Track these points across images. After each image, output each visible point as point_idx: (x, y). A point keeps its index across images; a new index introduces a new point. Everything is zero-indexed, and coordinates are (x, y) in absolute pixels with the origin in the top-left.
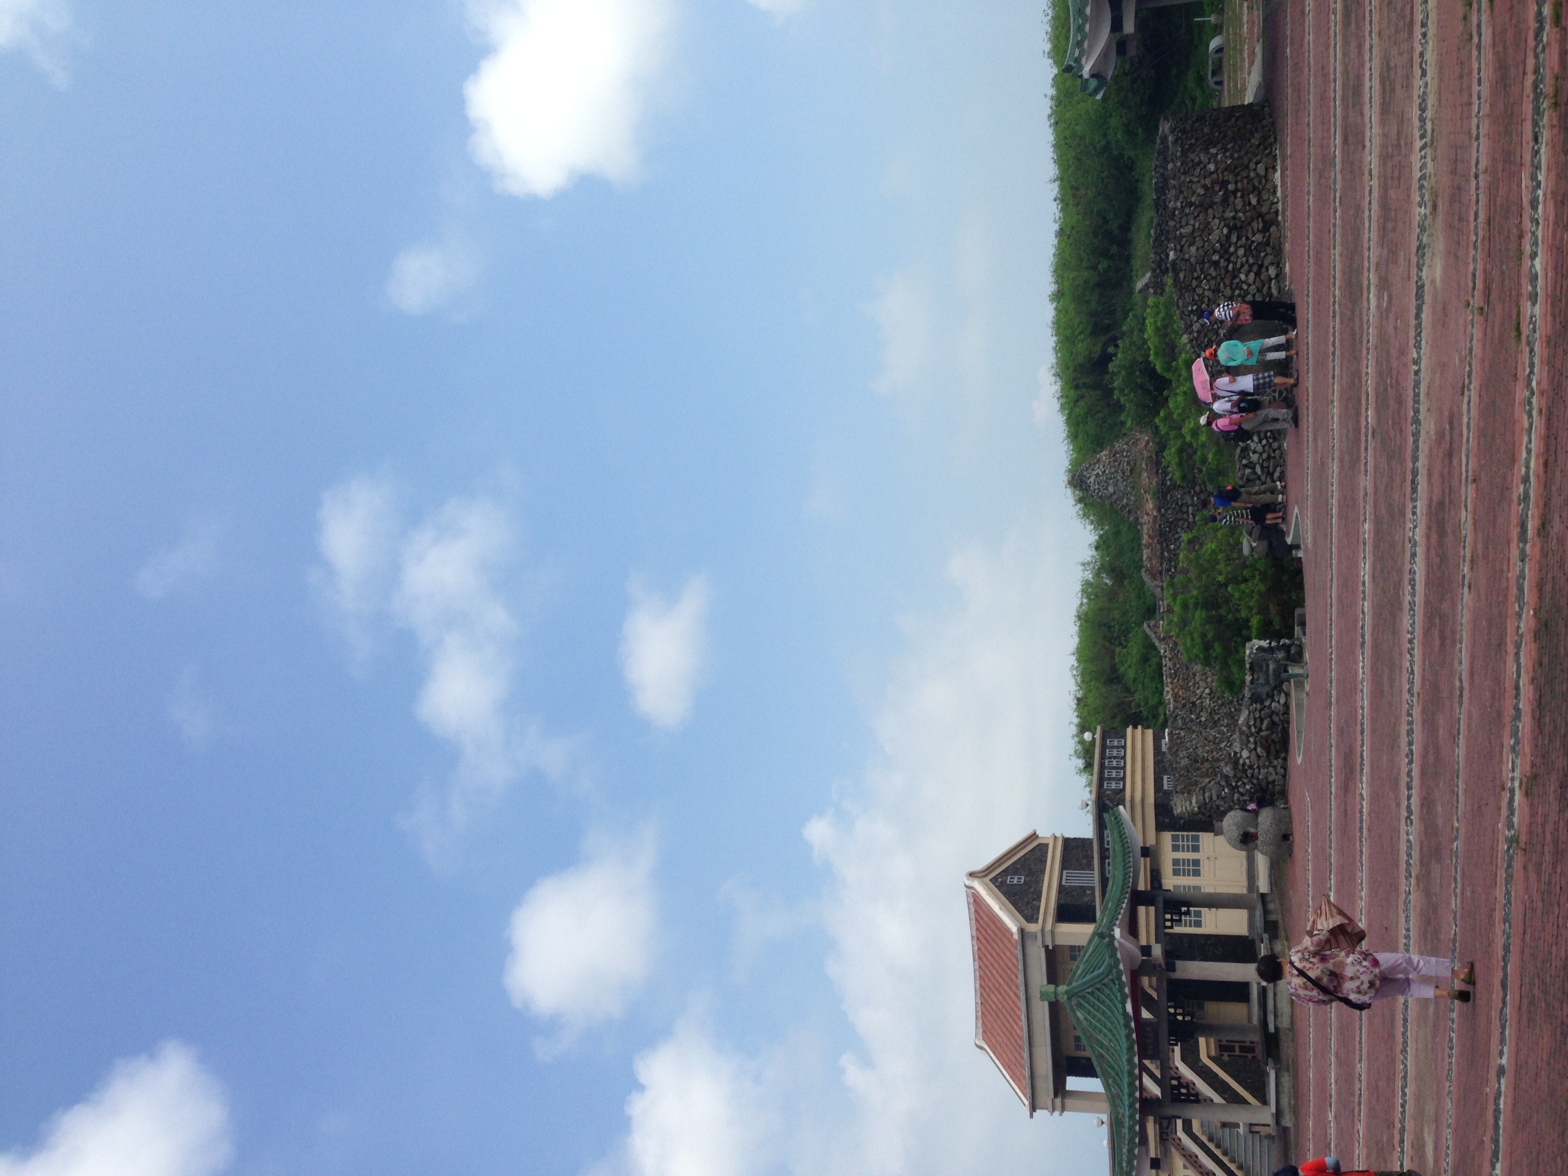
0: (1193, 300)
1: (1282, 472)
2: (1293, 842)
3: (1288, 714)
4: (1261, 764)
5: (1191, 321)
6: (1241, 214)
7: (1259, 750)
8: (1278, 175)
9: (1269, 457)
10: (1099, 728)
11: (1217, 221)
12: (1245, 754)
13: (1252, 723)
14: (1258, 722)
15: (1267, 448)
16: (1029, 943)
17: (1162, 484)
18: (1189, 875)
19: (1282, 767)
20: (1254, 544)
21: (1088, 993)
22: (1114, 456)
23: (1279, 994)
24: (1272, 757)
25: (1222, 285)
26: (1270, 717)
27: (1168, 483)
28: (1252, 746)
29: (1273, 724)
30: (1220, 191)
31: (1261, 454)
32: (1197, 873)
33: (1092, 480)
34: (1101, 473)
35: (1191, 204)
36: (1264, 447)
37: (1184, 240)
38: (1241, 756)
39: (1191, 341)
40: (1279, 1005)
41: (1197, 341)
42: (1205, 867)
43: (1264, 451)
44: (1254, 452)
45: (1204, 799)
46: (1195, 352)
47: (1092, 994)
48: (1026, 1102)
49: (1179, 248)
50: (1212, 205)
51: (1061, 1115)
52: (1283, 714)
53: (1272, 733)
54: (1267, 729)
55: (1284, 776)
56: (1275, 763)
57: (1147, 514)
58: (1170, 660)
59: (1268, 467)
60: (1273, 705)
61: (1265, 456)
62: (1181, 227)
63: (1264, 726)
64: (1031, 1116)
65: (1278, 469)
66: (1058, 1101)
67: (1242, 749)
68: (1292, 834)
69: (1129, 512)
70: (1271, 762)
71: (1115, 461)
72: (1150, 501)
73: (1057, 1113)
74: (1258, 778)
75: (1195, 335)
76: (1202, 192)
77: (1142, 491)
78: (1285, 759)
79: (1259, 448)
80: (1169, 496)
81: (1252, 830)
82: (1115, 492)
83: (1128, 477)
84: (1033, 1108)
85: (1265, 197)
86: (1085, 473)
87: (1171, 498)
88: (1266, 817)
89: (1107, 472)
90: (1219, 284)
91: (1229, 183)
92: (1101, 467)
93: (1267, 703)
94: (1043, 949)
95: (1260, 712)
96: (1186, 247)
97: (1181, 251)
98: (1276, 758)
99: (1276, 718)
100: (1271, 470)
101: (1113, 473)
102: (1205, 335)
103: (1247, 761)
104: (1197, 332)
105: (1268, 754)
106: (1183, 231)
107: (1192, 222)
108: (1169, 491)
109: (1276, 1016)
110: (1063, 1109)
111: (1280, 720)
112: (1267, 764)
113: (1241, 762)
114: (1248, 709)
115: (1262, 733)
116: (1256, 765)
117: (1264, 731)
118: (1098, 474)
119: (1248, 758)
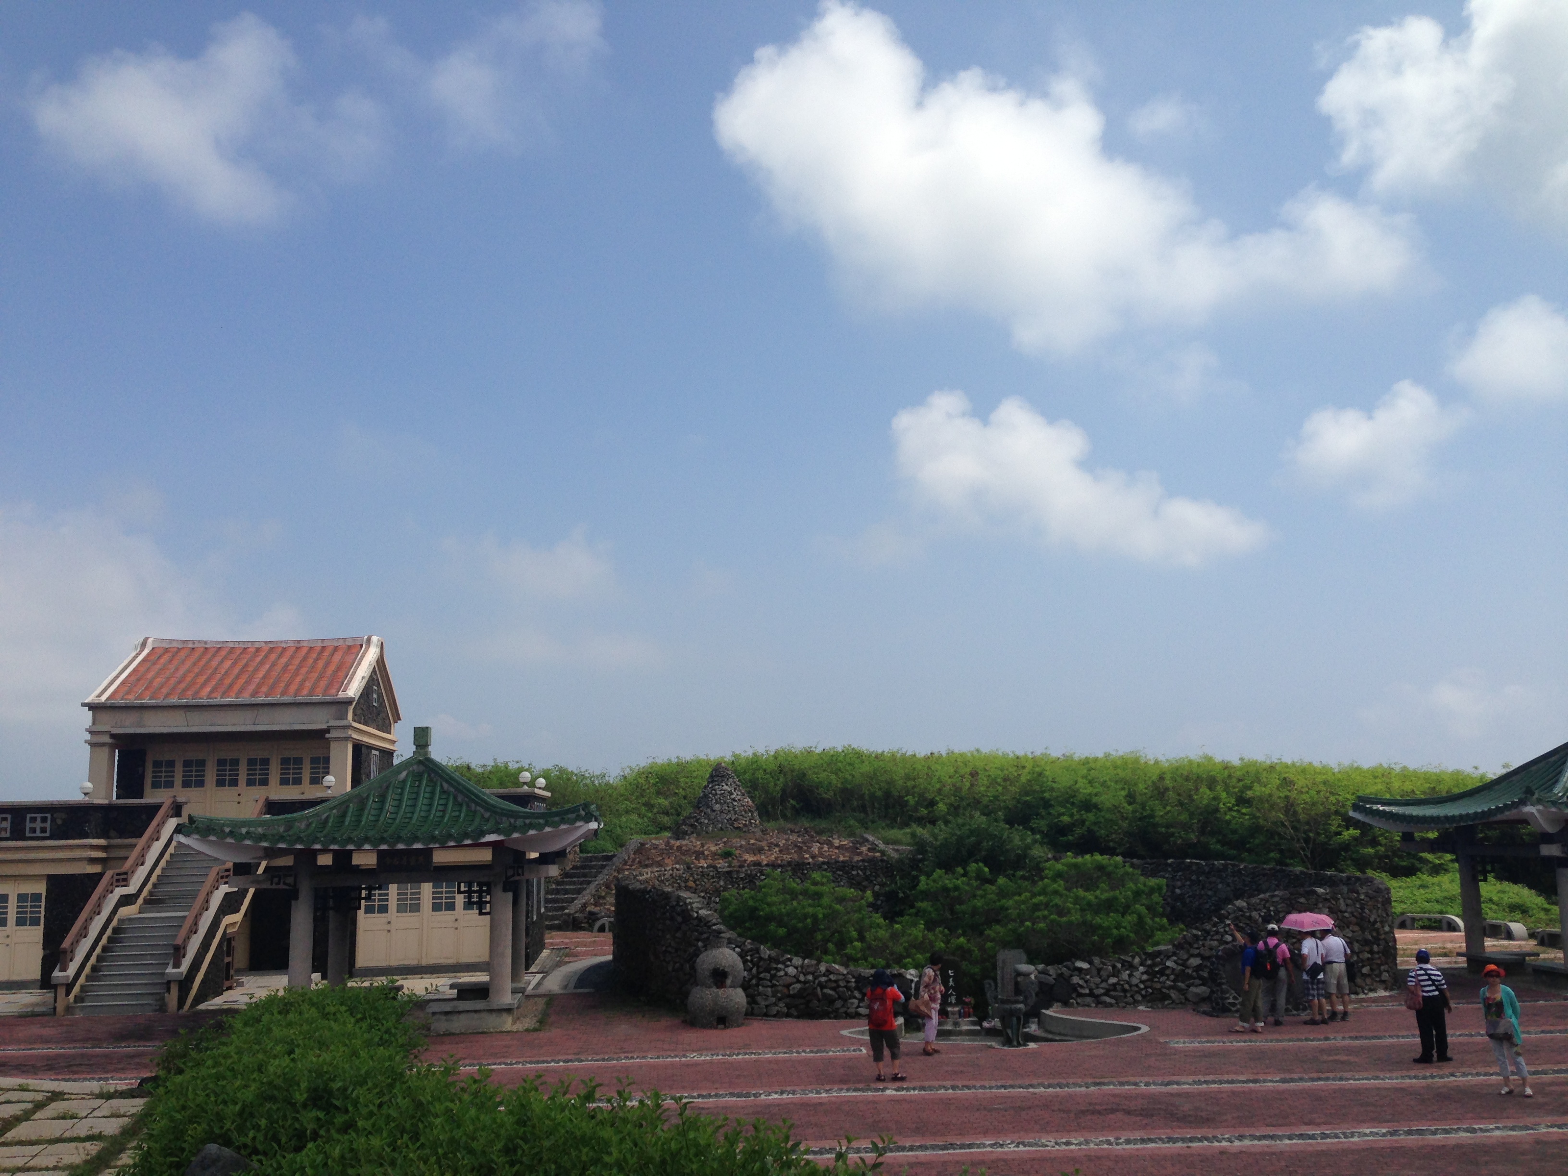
10: (549, 794)
12: (791, 971)
16: (333, 709)
28: (801, 978)
48: (103, 699)
64: (84, 705)
66: (107, 739)
73: (88, 737)
81: (729, 982)
84: (93, 707)
86: (731, 780)
89: (735, 803)
92: (739, 797)
94: (324, 727)
101: (734, 809)
110: (93, 745)
111: (838, 1009)
112: (779, 995)
113: (780, 966)
114: (848, 973)
115: (819, 989)
116: (775, 982)
117: (821, 990)
118: (732, 794)
119: (786, 974)
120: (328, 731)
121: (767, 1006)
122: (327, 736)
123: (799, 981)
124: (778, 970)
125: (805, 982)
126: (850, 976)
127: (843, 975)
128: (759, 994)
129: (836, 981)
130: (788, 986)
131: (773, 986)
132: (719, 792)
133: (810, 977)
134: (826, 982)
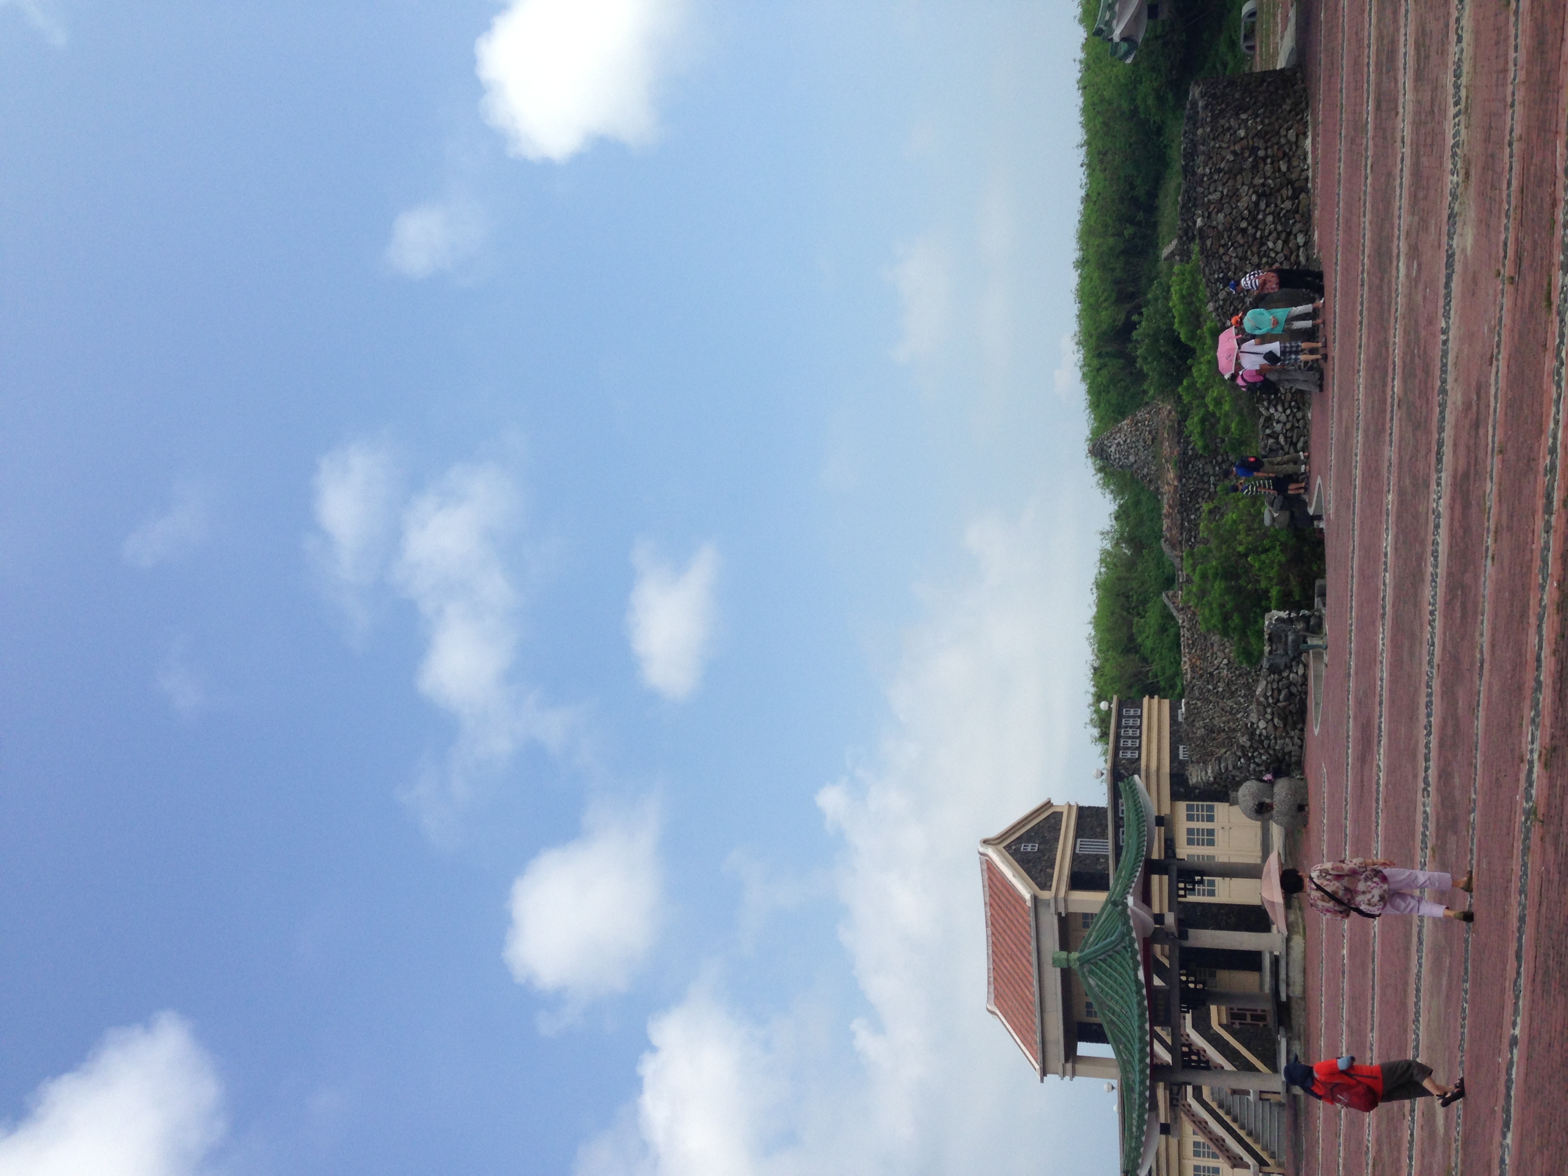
0: (1220, 267)
1: (1306, 442)
2: (1308, 812)
3: (1307, 685)
4: (1278, 734)
5: (1217, 289)
6: (1270, 181)
7: (1276, 720)
8: (1309, 141)
9: (1293, 428)
10: (1115, 697)
11: (1246, 188)
12: (1262, 724)
13: (1269, 694)
14: (1276, 692)
15: (1291, 418)
16: (1042, 910)
17: (1184, 453)
18: (1203, 845)
19: (1299, 738)
20: (1276, 515)
21: (1100, 960)
22: (1136, 424)
23: (1291, 964)
24: (1288, 728)
25: (1249, 253)
26: (1288, 688)
27: (1190, 453)
28: (1269, 717)
29: (1291, 695)
30: (1250, 157)
31: (1285, 424)
32: (1211, 843)
33: (1113, 449)
34: (1122, 443)
35: (1220, 170)
36: (1288, 416)
37: (1212, 207)
38: (1258, 727)
39: (1216, 309)
40: (1291, 974)
41: (1222, 309)
42: (1219, 837)
43: (1288, 421)
44: (1278, 422)
45: (1220, 768)
46: (1220, 320)
47: (1104, 961)
48: (1037, 1067)
49: (1206, 214)
50: (1241, 171)
51: (1071, 1080)
52: (1301, 685)
53: (1290, 705)
54: (1285, 700)
55: (1301, 747)
56: (1292, 733)
57: (1168, 484)
58: (1188, 630)
59: (1291, 437)
60: (1291, 676)
61: (1288, 426)
62: (1210, 193)
63: (1282, 697)
64: (1042, 1081)
65: (1302, 439)
66: (1069, 1066)
67: (1260, 720)
68: (1307, 805)
69: (1150, 481)
70: (1288, 733)
71: (1137, 430)
72: (1171, 471)
73: (1067, 1078)
74: (1274, 750)
75: (1221, 303)
76: (1231, 158)
77: (1163, 460)
78: (1302, 730)
79: (1283, 418)
80: (1190, 466)
81: (1268, 801)
82: (1136, 461)
83: (1149, 446)
84: (1044, 1072)
85: (1295, 163)
86: (1106, 442)
87: (1193, 467)
88: (1282, 787)
89: (1128, 441)
90: (1246, 252)
91: (1259, 149)
92: (1122, 436)
93: (1285, 674)
94: (1056, 917)
95: (1278, 683)
96: (1213, 215)
97: (1209, 217)
98: (1294, 729)
99: (1294, 690)
100: (1294, 440)
101: (1134, 442)
102: (1231, 303)
103: (1264, 732)
104: (1223, 300)
105: (1285, 725)
106: (1211, 197)
107: (1220, 189)
108: (1190, 460)
109: (1288, 985)
110: (1074, 1074)
111: (1298, 691)
112: (1284, 734)
113: (1258, 732)
114: (1266, 680)
115: (1279, 704)
116: (1273, 736)
117: (1281, 702)
118: (1119, 443)
119: (1265, 728)
120: (1059, 914)
121: (1293, 745)
122: (1063, 915)
123: (1272, 720)
124: (1260, 735)
125: (1273, 714)
126: (1269, 679)
127: (1266, 686)
128: (1283, 749)
129: (1273, 690)
130: (1276, 728)
131: (1275, 738)
132: (1117, 456)
133: (1269, 710)
134: (1273, 698)
